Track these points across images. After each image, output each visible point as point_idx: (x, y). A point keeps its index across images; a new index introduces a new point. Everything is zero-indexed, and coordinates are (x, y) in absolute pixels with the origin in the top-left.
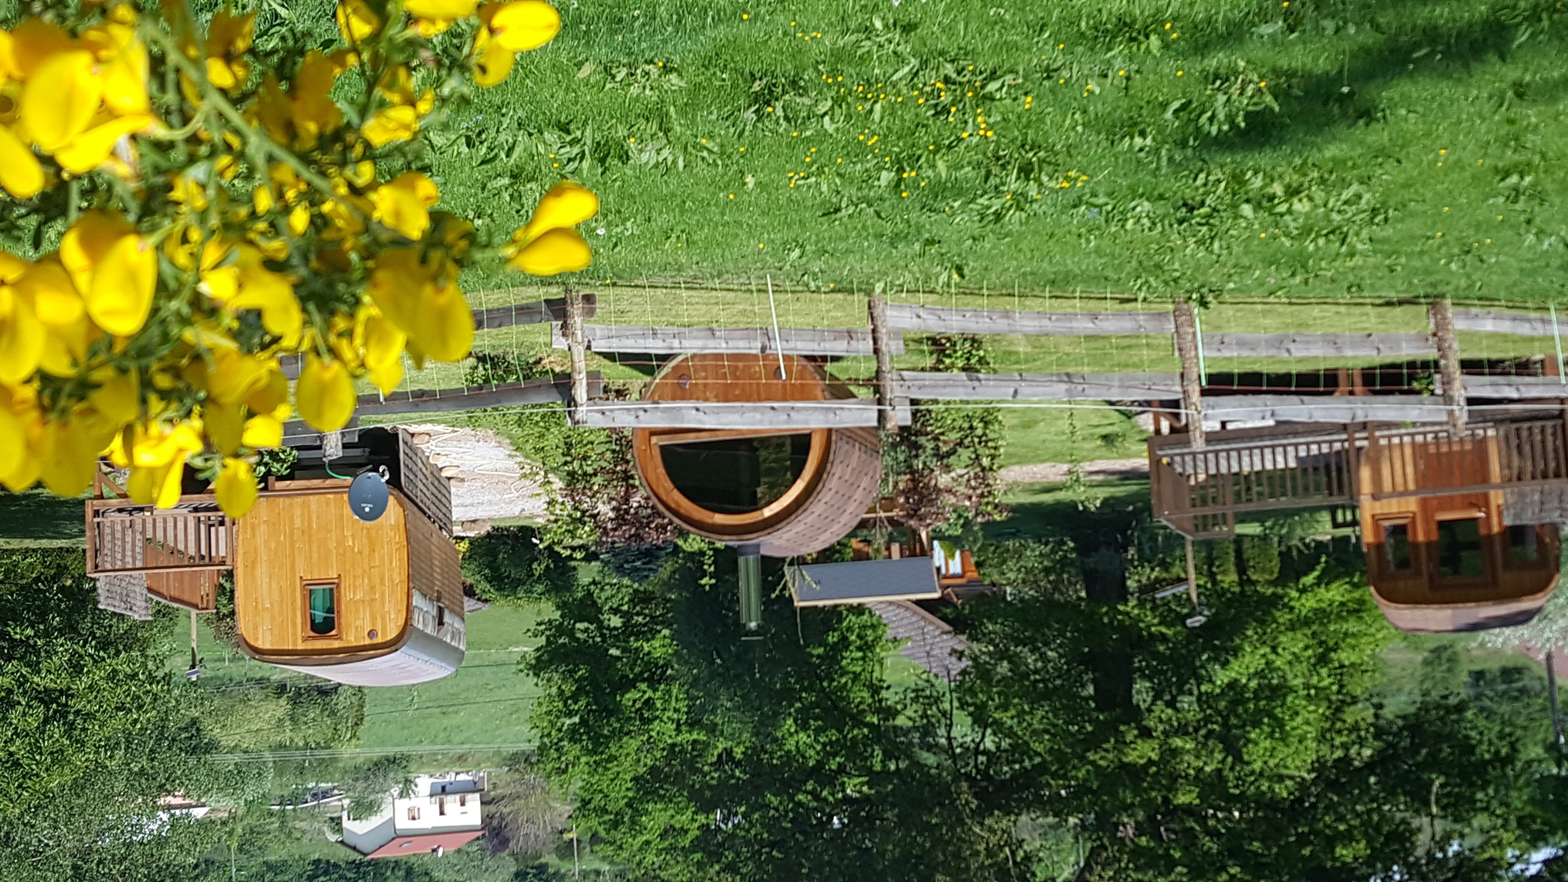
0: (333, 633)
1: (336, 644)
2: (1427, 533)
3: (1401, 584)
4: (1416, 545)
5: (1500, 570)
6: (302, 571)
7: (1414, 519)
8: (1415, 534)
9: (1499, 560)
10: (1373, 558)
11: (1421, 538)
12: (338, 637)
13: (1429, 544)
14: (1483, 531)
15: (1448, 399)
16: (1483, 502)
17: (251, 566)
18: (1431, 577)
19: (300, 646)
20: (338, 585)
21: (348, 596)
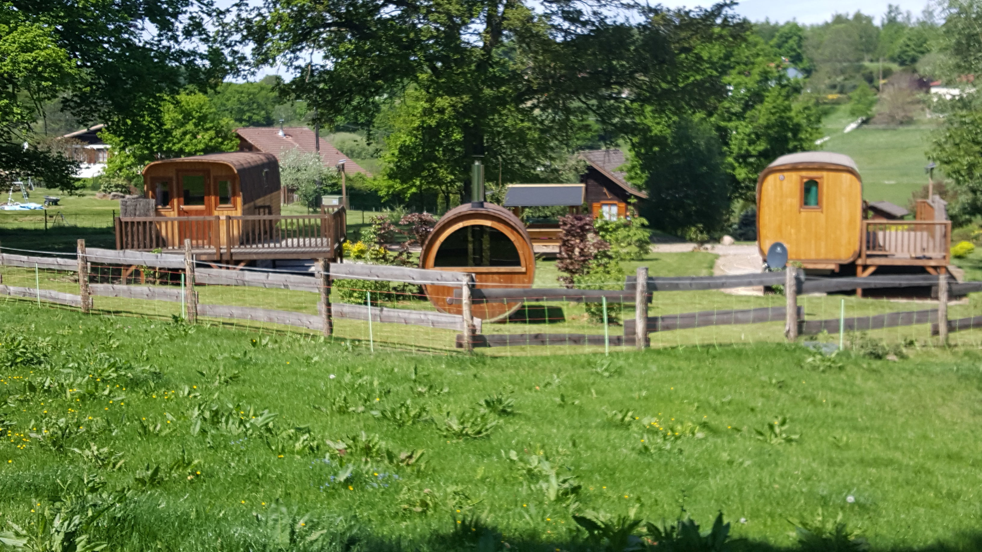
0: (805, 180)
1: (804, 173)
2: (209, 200)
3: (224, 174)
4: (216, 194)
5: (174, 178)
6: (822, 217)
7: (216, 206)
8: (216, 200)
9: (174, 183)
10: (238, 188)
11: (213, 198)
12: (802, 178)
13: (209, 194)
14: (182, 199)
15: (85, 260)
16: (181, 212)
17: (852, 221)
18: (209, 177)
19: (825, 174)
20: (801, 207)
21: (795, 200)
